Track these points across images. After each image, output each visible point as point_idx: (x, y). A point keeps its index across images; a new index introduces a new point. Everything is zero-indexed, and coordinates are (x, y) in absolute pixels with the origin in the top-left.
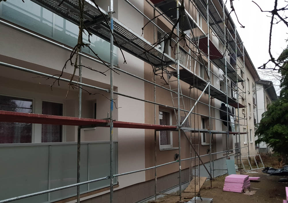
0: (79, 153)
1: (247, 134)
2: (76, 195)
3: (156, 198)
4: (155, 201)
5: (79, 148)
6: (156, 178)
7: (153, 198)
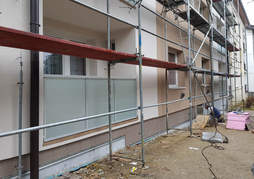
0: (109, 86)
1: (240, 77)
2: (108, 124)
3: (167, 132)
4: (167, 135)
5: (109, 82)
6: (167, 114)
7: (165, 133)
